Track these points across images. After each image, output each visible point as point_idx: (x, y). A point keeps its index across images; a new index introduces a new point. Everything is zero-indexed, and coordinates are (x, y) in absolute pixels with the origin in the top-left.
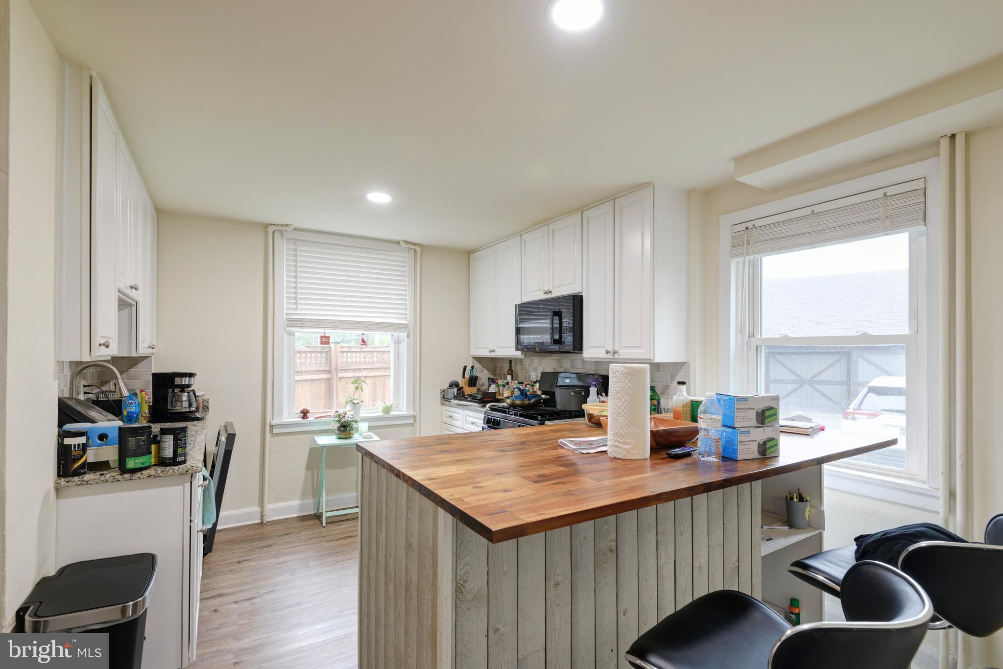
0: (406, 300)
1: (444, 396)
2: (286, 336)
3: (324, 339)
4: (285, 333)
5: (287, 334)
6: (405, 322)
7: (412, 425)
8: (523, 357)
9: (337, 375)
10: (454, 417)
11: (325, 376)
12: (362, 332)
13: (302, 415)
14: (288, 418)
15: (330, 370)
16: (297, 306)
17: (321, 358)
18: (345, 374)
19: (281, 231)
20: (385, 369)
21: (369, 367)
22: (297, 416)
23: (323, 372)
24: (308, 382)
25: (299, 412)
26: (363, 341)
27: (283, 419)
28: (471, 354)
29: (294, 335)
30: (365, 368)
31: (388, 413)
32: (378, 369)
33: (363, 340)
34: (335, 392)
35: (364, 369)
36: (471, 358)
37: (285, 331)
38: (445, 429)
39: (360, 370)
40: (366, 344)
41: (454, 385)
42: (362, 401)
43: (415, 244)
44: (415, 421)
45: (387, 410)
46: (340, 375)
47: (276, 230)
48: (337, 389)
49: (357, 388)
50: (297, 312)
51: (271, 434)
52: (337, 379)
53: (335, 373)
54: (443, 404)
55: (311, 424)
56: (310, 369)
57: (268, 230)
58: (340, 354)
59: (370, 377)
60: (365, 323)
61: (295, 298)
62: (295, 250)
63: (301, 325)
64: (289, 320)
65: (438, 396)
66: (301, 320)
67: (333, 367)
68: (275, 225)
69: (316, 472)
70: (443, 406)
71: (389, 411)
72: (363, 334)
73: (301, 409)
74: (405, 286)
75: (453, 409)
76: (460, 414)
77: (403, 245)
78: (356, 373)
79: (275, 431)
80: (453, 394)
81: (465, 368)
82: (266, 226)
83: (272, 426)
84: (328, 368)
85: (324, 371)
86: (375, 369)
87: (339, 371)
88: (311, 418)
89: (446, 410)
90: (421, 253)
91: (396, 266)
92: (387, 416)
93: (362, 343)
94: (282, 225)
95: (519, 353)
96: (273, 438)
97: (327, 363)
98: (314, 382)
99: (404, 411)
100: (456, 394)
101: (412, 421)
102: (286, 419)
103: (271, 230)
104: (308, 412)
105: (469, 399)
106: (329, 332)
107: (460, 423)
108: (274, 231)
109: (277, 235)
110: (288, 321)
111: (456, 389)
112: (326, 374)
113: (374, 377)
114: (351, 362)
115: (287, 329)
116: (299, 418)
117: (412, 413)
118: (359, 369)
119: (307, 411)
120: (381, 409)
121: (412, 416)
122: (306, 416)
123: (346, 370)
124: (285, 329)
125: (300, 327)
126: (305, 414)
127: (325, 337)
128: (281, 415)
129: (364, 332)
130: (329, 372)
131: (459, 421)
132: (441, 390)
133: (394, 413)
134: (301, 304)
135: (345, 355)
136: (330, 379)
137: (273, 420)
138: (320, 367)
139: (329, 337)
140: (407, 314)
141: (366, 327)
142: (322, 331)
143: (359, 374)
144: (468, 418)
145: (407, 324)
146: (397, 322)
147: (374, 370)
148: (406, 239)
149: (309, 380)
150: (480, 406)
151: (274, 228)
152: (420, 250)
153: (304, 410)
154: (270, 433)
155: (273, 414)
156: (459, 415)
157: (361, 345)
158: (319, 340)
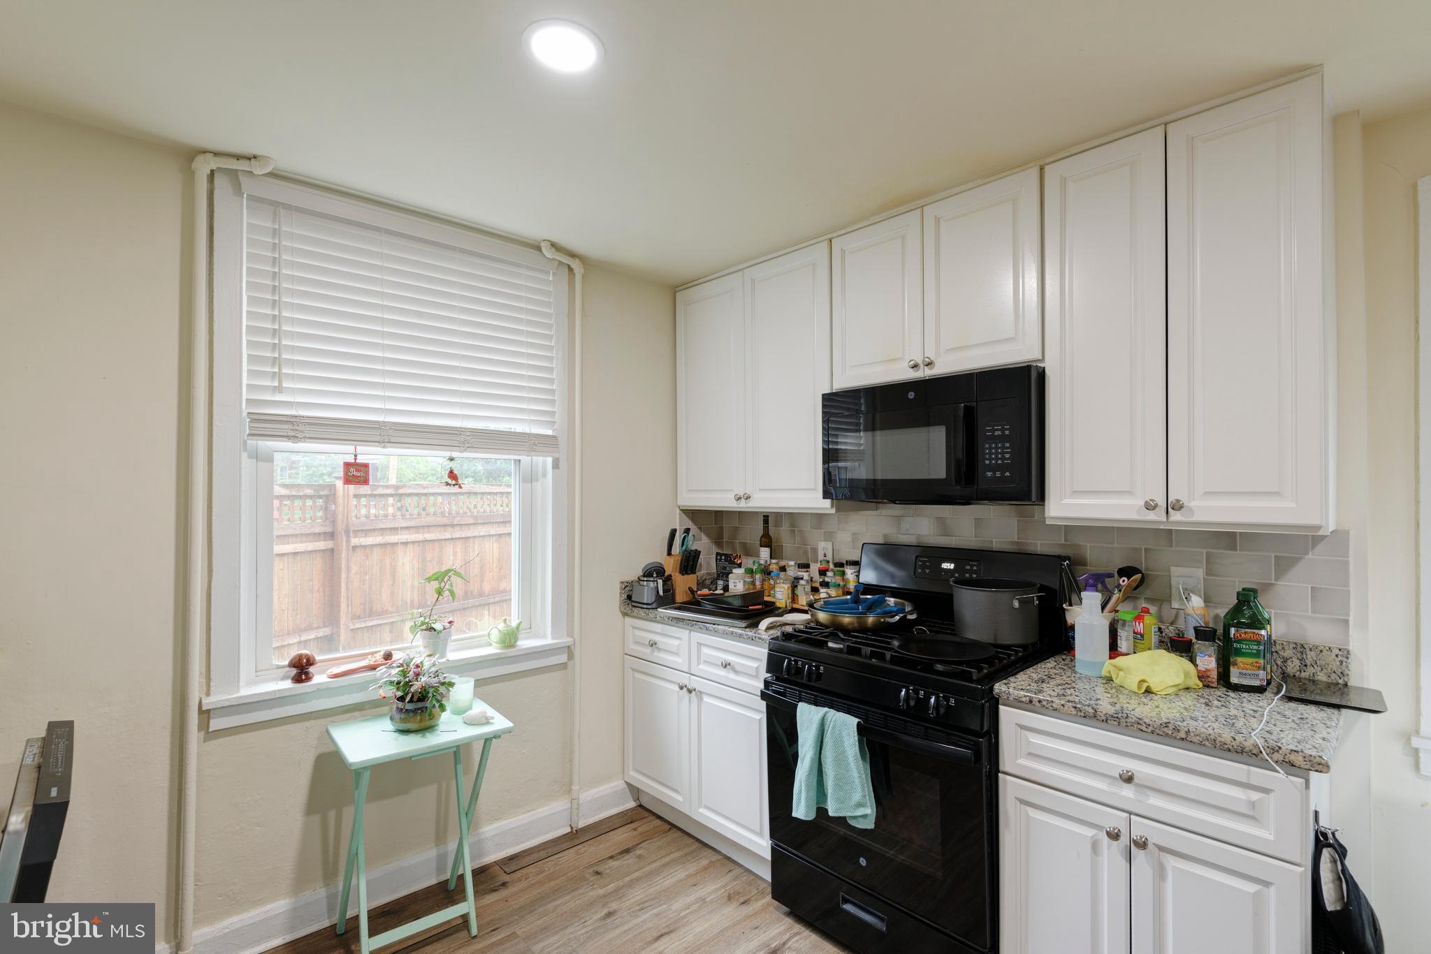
0: (551, 381)
1: (629, 597)
2: (247, 463)
3: (353, 471)
4: (245, 455)
5: (249, 457)
6: (550, 432)
7: (563, 666)
8: (833, 511)
9: (348, 541)
10: (659, 645)
11: (322, 545)
12: (448, 454)
13: (294, 671)
14: (256, 683)
15: (333, 533)
16: (280, 382)
17: (313, 508)
18: (364, 539)
19: (233, 175)
20: (443, 528)
21: (412, 524)
22: (281, 675)
23: (317, 536)
24: (286, 559)
25: (287, 663)
26: (452, 475)
27: (238, 690)
28: (680, 503)
29: (270, 459)
30: (404, 525)
31: (512, 646)
32: (428, 527)
33: (451, 472)
34: (343, 576)
35: (402, 528)
36: (678, 511)
37: (245, 450)
38: (633, 670)
39: (396, 529)
40: (460, 482)
41: (654, 572)
42: (450, 622)
43: (573, 255)
44: (571, 656)
45: (509, 639)
46: (355, 541)
47: (218, 169)
48: (348, 569)
49: (440, 592)
50: (278, 397)
51: (202, 733)
52: (348, 549)
53: (344, 538)
54: (625, 614)
55: (322, 691)
56: (290, 532)
57: (194, 165)
58: (354, 502)
59: (414, 543)
60: (459, 431)
61: (274, 361)
62: (275, 232)
63: (293, 434)
64: (255, 419)
65: (615, 597)
66: (291, 421)
67: (340, 526)
68: (216, 154)
69: (332, 815)
70: (628, 619)
71: (516, 639)
72: (452, 459)
73: (293, 653)
74: (550, 348)
75: (658, 627)
76: (680, 639)
77: (548, 253)
78: (387, 538)
79: (215, 724)
80: (654, 593)
81: (673, 533)
82: (189, 155)
83: (205, 714)
84: (328, 529)
85: (320, 534)
86: (423, 527)
87: (351, 534)
88: (319, 678)
89: (633, 627)
90: (583, 276)
91: (529, 300)
92: (512, 652)
93: (450, 481)
94: (238, 157)
95: (828, 503)
96: (206, 743)
97: (326, 519)
98: (298, 558)
99: (544, 637)
100: (661, 593)
101: (563, 658)
102: (247, 691)
103: (203, 166)
104: (310, 662)
105: (709, 607)
106: (368, 454)
107: (679, 660)
108: (212, 172)
109: (221, 183)
110: (253, 420)
111: (660, 582)
112: (325, 540)
113: (421, 544)
114: (375, 517)
115: (252, 442)
116: (284, 678)
117: (566, 640)
118: (391, 529)
119: (308, 660)
120: (495, 636)
121: (565, 647)
122: (307, 674)
123: (366, 532)
124: (245, 442)
125: (289, 438)
126: (302, 669)
127: (355, 465)
128: (235, 679)
129: (455, 454)
130: (331, 535)
131: (677, 654)
132: (622, 583)
133: (525, 643)
134: (293, 377)
135: (364, 501)
136: (332, 550)
137: (208, 694)
138: (312, 527)
139: (366, 466)
140: (554, 412)
141: (464, 442)
142: (350, 448)
143: (393, 537)
144: (705, 650)
145: (553, 437)
146: (533, 432)
147: (421, 530)
148: (554, 239)
149: (288, 554)
150: (744, 625)
151: (214, 163)
152: (582, 271)
153: (300, 657)
154: (200, 730)
155: (208, 679)
156: (676, 642)
157: (448, 484)
158: (340, 472)
